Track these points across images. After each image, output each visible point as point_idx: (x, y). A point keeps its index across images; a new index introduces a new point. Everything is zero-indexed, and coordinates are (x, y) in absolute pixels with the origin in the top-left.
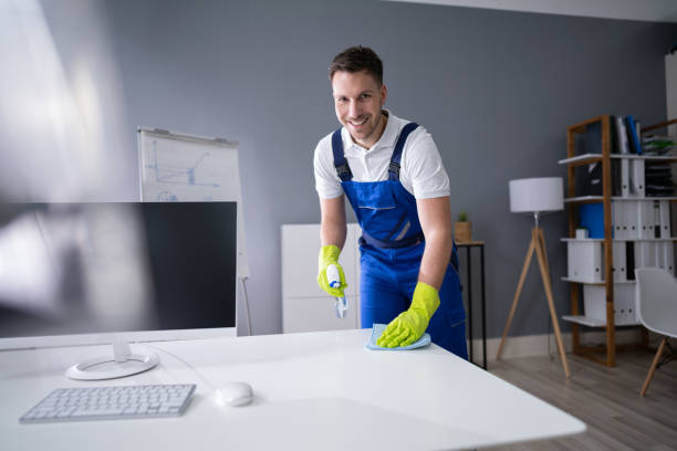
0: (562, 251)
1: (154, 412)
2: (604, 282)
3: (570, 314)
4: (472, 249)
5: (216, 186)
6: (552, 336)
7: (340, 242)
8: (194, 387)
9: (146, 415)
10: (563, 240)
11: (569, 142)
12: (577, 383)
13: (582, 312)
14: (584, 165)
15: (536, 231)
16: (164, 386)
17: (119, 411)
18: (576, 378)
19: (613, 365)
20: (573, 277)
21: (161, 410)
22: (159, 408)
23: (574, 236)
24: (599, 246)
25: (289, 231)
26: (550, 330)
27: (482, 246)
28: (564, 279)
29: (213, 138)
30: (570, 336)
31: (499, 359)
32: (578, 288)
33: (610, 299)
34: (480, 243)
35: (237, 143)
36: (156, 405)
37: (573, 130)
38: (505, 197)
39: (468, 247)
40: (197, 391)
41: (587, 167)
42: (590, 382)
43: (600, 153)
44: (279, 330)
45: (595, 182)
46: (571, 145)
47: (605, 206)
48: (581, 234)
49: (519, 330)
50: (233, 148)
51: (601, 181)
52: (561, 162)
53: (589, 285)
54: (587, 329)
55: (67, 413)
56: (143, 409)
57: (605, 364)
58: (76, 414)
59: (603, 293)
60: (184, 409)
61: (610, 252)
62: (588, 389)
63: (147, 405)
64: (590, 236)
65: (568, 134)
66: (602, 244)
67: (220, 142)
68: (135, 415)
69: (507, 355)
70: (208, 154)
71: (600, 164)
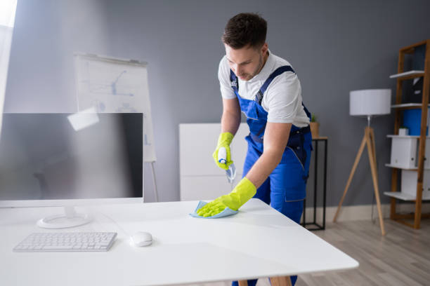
0: (388, 145)
1: (92, 248)
2: (417, 168)
3: (390, 190)
4: (319, 143)
5: (132, 95)
6: (375, 207)
7: (234, 130)
8: (116, 234)
9: (86, 250)
10: (389, 136)
11: (399, 61)
12: (389, 239)
13: (399, 189)
14: (410, 79)
15: (368, 130)
16: (97, 233)
17: (71, 247)
18: (389, 236)
19: (418, 228)
20: (394, 164)
21: (95, 247)
22: (94, 246)
23: (397, 134)
24: (415, 141)
25: (185, 128)
26: (374, 202)
27: (326, 141)
28: (387, 165)
29: (129, 60)
30: (388, 207)
31: (335, 221)
32: (398, 173)
33: (420, 180)
34: (325, 138)
35: (147, 63)
36: (93, 244)
37: (404, 51)
38: (346, 104)
39: (317, 141)
40: (118, 237)
41: (413, 81)
42: (398, 239)
43: (423, 70)
44: (178, 198)
45: (417, 92)
46: (401, 64)
47: (423, 111)
48: (402, 132)
49: (350, 202)
50: (143, 67)
51: (422, 92)
52: (392, 77)
53: (406, 170)
54: (402, 202)
55: (40, 247)
56: (84, 247)
57: (413, 227)
58: (45, 247)
59: (415, 176)
60: (110, 247)
61: (424, 147)
62: (397, 243)
63: (87, 244)
64: (410, 133)
65: (400, 54)
66: (418, 140)
67: (134, 62)
68: (80, 250)
69: (341, 219)
70: (125, 72)
71: (422, 78)
